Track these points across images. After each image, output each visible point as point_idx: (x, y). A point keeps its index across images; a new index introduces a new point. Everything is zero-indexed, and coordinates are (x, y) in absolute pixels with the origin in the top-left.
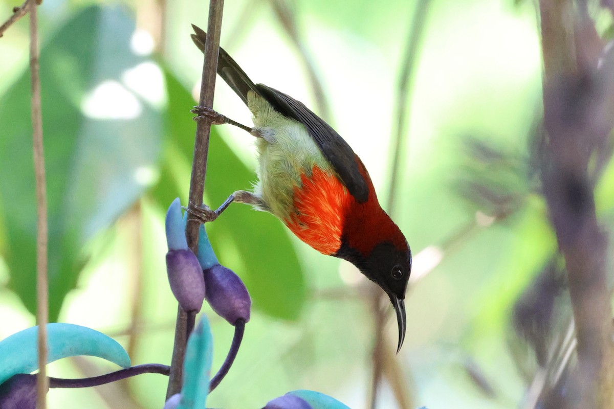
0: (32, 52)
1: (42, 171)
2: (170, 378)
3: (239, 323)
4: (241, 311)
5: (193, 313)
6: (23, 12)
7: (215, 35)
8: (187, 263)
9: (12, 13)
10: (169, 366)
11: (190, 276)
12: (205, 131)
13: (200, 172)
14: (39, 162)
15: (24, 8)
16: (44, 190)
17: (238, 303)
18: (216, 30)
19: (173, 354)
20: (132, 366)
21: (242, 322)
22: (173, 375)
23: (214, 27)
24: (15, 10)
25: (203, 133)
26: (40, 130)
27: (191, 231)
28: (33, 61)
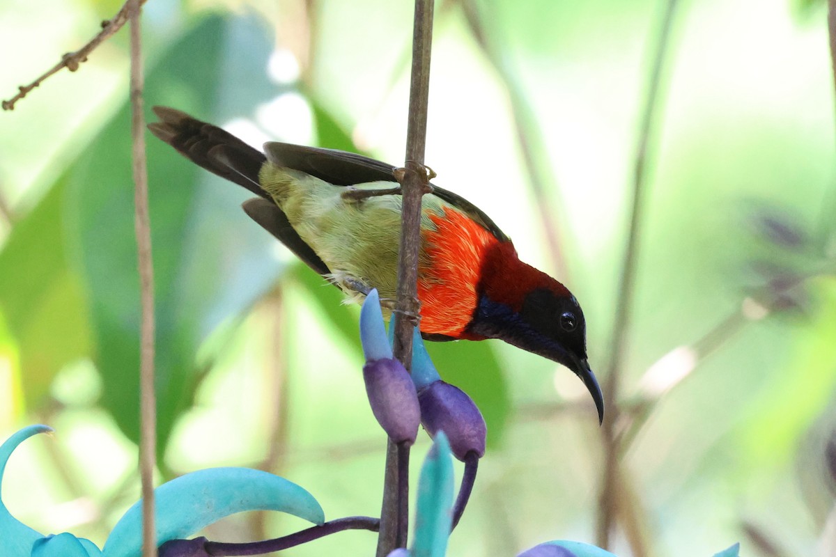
0: (134, 81)
1: (148, 245)
2: (380, 534)
3: (470, 457)
4: (473, 440)
5: (406, 444)
6: (115, 28)
7: (423, 64)
8: (393, 376)
9: (100, 29)
10: (377, 519)
11: (398, 394)
12: (415, 197)
13: (411, 252)
14: (143, 232)
15: (116, 21)
16: (149, 270)
17: (468, 430)
18: (424, 57)
19: (384, 501)
20: (326, 521)
21: (475, 456)
22: (384, 529)
23: (422, 52)
24: (104, 25)
25: (413, 199)
26: (144, 188)
27: (402, 334)
28: (135, 94)
